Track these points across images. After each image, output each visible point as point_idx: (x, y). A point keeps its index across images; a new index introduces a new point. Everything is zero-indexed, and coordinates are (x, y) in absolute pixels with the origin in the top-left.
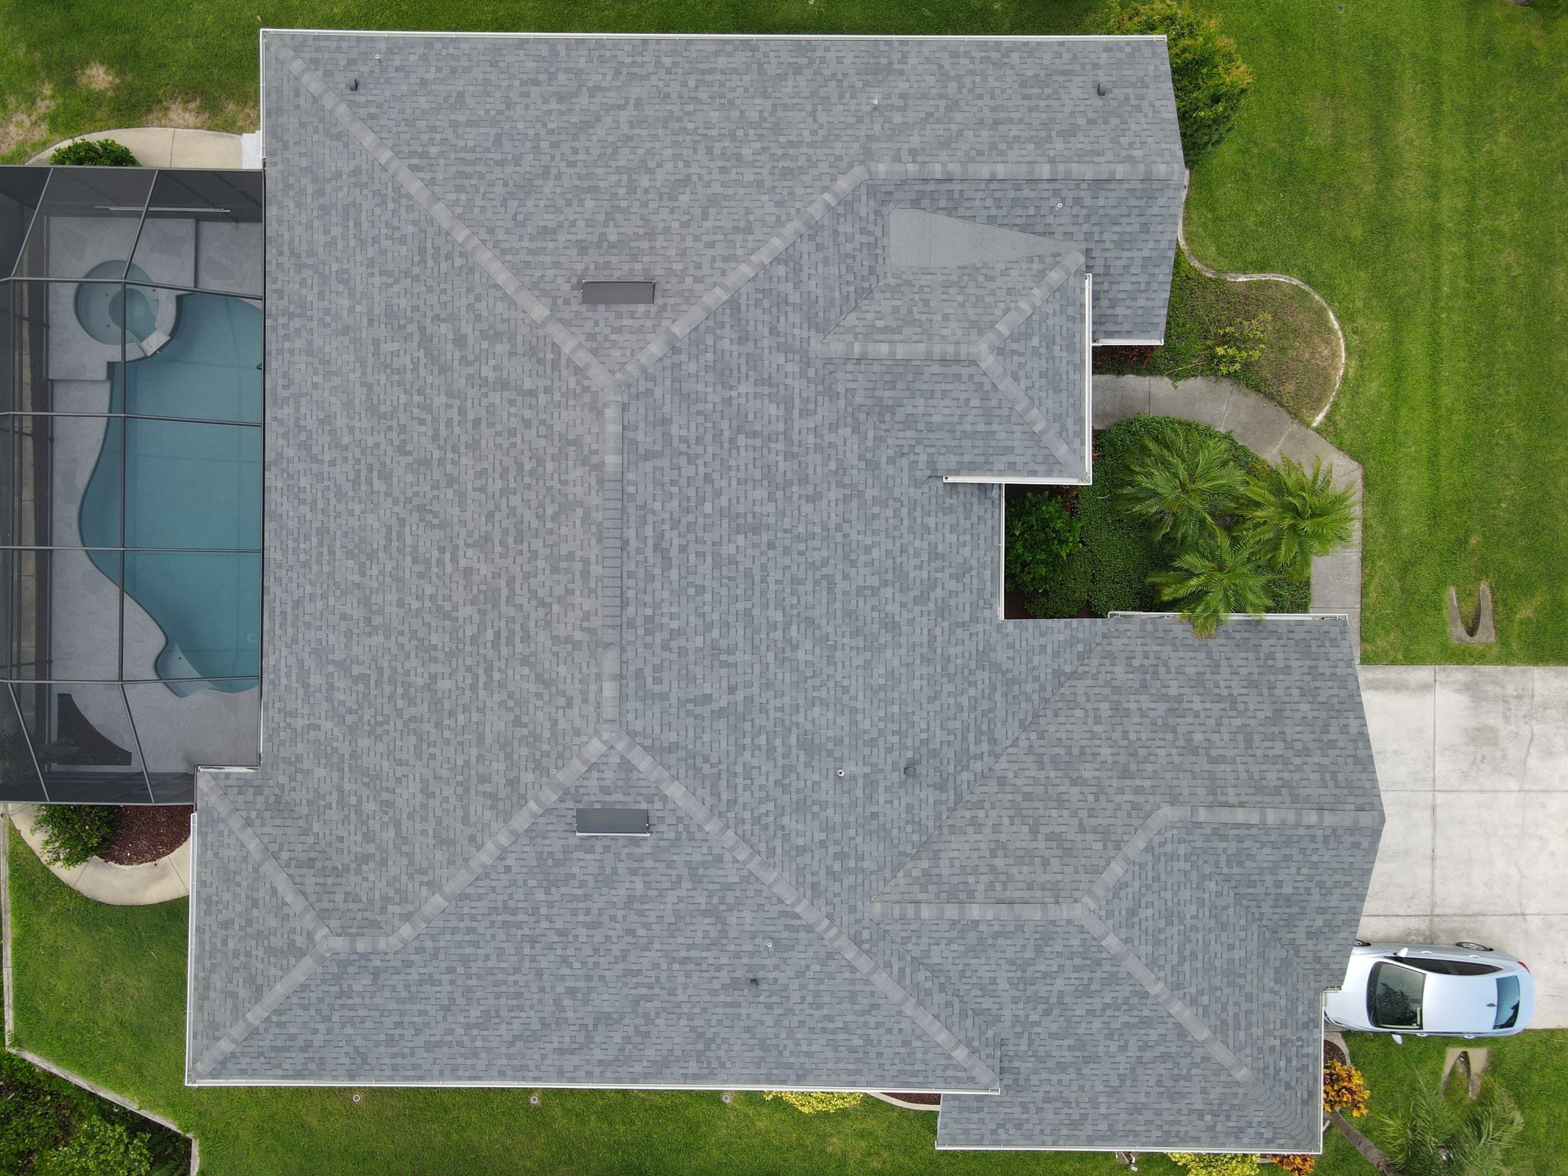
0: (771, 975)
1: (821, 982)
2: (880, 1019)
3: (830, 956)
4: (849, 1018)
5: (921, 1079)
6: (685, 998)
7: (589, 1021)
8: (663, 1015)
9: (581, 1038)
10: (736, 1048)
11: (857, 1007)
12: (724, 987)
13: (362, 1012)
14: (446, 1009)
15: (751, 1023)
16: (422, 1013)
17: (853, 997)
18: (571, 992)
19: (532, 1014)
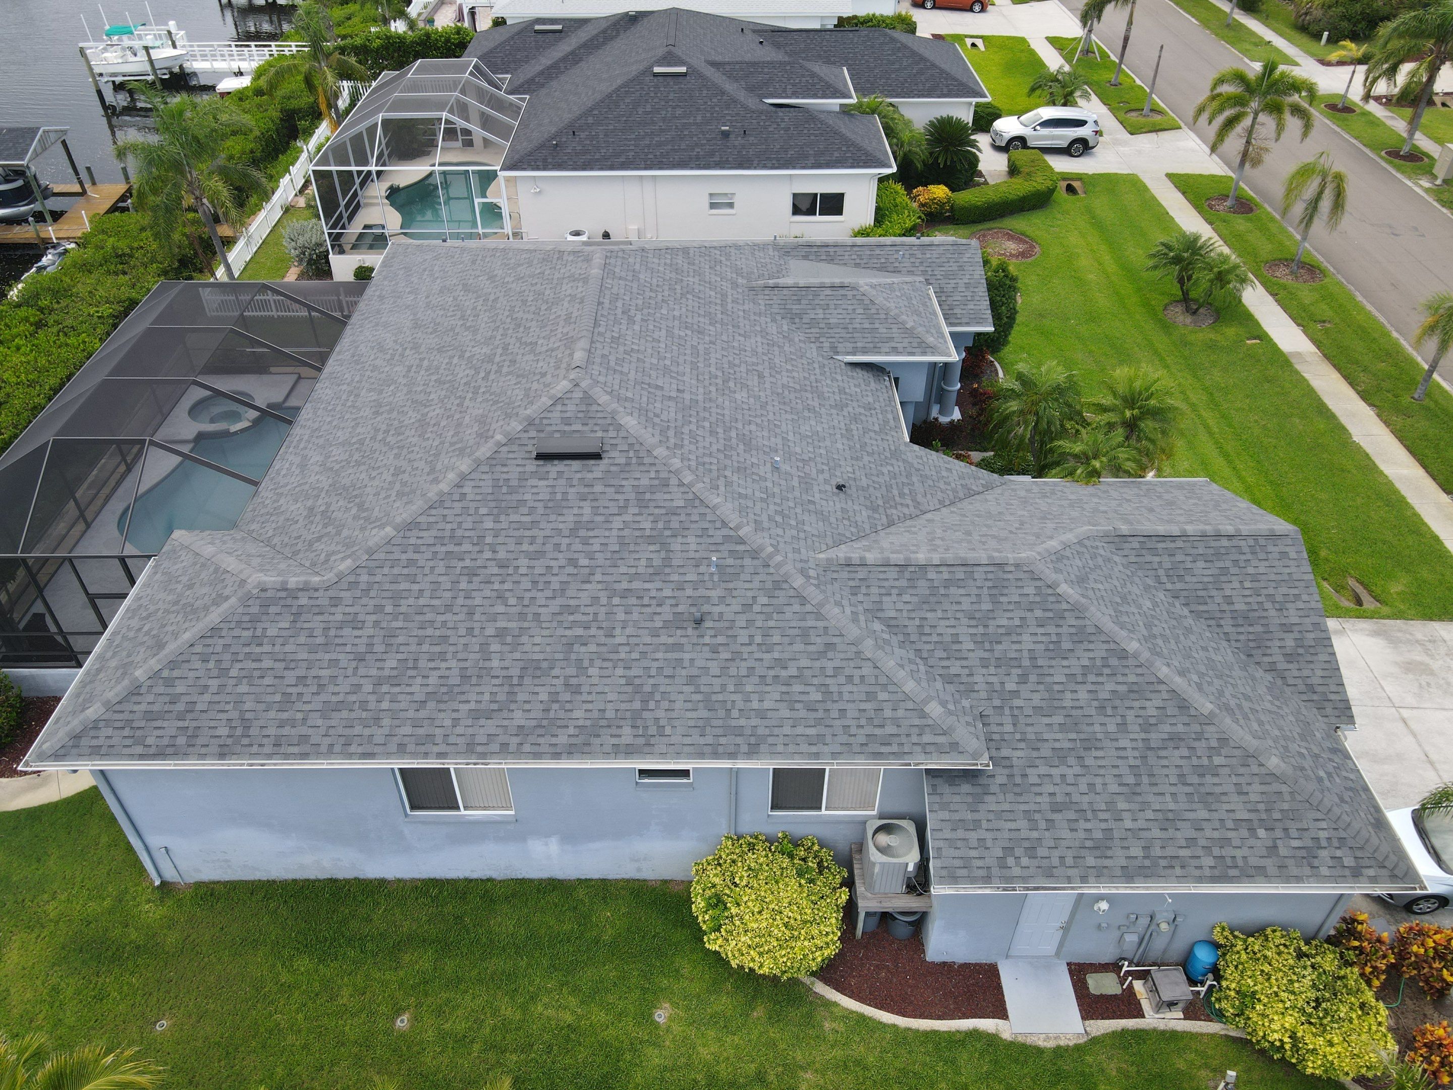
0: (716, 610)
1: (769, 617)
2: (837, 663)
3: (777, 586)
4: (804, 663)
5: (895, 748)
6: (623, 640)
7: (515, 672)
8: (598, 663)
9: (501, 697)
10: (678, 705)
11: (812, 648)
12: (667, 625)
13: (267, 663)
14: (360, 659)
15: (695, 672)
16: (334, 663)
17: (805, 634)
18: (501, 634)
19: (453, 663)
